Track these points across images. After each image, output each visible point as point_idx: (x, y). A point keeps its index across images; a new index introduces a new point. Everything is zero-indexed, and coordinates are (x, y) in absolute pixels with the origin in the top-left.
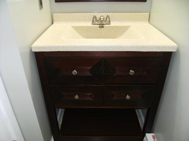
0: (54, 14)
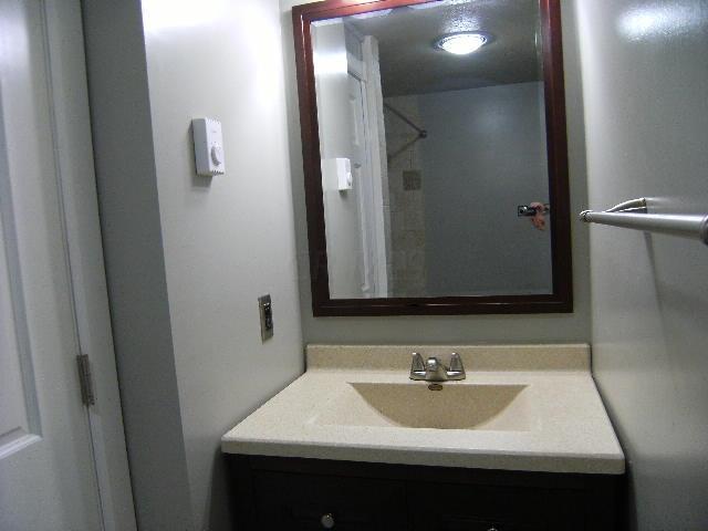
0: (309, 347)
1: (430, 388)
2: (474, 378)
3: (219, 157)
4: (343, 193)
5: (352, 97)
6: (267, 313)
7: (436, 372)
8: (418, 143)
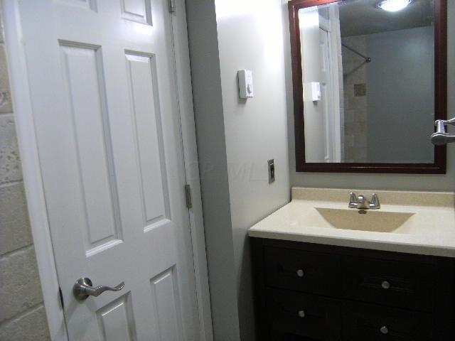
1: (360, 212)
2: (384, 208)
3: (251, 89)
4: (315, 103)
5: (322, 43)
6: (272, 169)
7: (363, 203)
8: (364, 66)
